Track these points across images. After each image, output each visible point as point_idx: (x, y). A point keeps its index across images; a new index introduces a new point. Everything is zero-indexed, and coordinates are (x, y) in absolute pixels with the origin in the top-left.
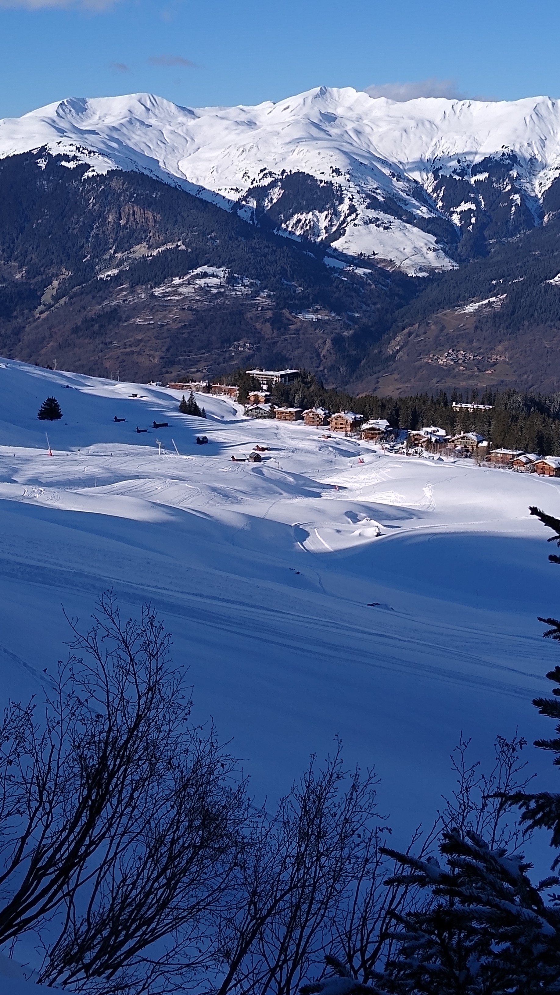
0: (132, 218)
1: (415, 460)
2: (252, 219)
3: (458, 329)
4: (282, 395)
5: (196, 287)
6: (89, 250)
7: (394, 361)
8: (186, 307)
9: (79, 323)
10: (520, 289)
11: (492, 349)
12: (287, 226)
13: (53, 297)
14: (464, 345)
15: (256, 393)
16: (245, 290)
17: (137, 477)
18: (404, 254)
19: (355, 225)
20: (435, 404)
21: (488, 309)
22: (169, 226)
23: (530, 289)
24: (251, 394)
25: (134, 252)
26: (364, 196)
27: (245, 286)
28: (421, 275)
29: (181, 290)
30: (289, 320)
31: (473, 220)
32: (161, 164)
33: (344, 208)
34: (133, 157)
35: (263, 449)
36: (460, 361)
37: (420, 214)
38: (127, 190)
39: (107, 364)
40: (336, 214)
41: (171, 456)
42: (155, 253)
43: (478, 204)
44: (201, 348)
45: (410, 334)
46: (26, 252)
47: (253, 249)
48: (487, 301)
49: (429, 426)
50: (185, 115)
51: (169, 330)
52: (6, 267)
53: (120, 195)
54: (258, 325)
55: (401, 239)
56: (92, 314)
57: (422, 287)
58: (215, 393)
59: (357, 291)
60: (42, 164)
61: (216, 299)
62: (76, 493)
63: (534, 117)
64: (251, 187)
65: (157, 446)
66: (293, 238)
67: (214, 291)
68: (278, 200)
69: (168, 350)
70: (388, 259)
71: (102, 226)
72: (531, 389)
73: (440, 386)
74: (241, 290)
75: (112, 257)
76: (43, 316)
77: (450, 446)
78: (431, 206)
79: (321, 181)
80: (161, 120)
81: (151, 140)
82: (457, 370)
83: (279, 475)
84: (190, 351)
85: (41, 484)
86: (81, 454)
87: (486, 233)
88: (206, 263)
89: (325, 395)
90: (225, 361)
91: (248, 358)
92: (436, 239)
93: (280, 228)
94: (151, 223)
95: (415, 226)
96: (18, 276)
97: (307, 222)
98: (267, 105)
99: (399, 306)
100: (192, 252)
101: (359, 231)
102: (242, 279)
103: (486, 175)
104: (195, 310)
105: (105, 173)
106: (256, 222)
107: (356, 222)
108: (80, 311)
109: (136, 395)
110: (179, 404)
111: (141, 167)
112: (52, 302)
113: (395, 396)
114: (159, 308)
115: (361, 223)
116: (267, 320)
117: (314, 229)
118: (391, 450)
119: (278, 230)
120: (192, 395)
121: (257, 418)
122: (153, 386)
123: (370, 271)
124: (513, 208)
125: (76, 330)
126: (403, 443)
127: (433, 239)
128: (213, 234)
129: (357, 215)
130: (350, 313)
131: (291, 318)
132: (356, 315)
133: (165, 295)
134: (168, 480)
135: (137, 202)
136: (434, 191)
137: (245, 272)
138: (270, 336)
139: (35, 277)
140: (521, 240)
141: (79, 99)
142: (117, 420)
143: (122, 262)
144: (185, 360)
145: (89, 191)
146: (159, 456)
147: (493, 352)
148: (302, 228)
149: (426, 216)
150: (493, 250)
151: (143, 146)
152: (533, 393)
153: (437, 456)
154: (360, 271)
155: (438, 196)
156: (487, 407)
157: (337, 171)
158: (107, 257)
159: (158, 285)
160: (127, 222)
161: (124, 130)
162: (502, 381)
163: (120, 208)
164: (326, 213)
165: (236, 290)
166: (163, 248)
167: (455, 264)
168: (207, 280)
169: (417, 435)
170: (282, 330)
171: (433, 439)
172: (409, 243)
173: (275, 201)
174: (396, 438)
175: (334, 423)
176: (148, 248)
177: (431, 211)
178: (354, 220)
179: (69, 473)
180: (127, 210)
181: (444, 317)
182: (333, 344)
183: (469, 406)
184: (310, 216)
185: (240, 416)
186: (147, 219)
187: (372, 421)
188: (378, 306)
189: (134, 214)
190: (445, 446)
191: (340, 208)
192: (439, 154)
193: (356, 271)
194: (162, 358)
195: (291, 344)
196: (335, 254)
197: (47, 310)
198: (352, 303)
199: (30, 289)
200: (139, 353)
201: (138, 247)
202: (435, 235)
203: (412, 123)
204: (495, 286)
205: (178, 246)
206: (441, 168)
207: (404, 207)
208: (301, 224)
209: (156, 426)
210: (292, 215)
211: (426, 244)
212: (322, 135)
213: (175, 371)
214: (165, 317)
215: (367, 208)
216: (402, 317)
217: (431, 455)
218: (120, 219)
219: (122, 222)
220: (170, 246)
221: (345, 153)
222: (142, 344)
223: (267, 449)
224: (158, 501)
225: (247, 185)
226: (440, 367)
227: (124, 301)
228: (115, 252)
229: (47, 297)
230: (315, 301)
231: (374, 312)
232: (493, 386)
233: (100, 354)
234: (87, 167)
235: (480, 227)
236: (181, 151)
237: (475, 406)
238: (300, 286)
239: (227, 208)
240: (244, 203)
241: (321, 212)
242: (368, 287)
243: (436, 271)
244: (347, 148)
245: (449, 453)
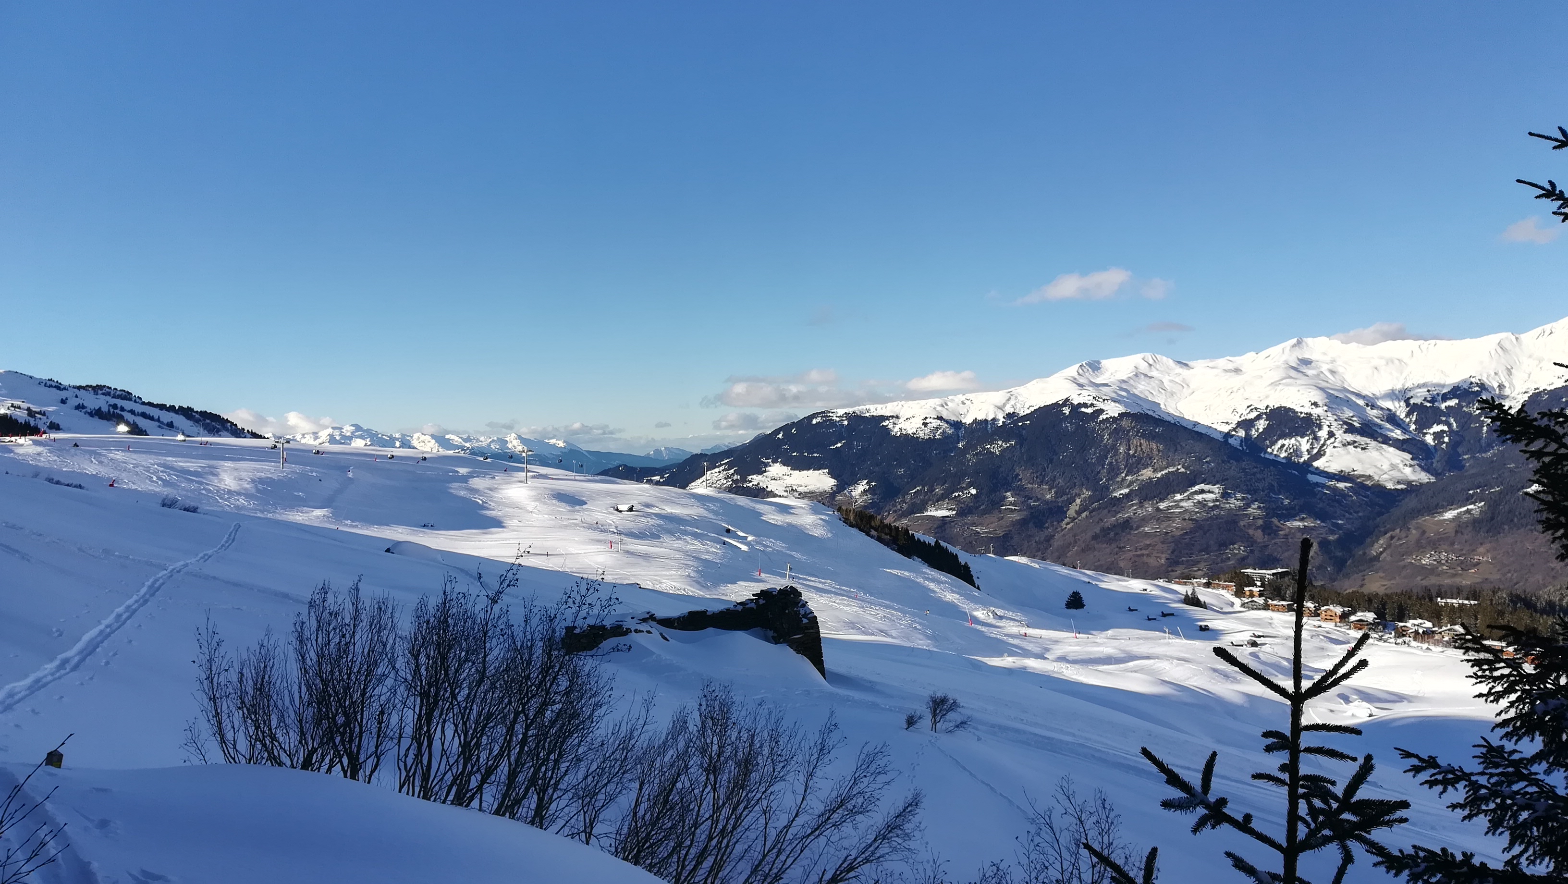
0: (1139, 449)
1: (1404, 648)
2: (1241, 445)
3: (1439, 533)
4: (1274, 590)
5: (1195, 501)
6: (1105, 474)
7: (1379, 561)
8: (1187, 518)
9: (1098, 532)
10: (1497, 498)
11: (1473, 550)
12: (1273, 450)
13: (1077, 512)
14: (1446, 547)
15: (1251, 588)
16: (1238, 503)
17: (1148, 658)
18: (1382, 470)
19: (1334, 447)
20: (1420, 599)
21: (1467, 516)
22: (1170, 454)
23: (1507, 498)
24: (1246, 589)
25: (1142, 475)
26: (1341, 423)
27: (1237, 500)
28: (1399, 487)
29: (1182, 504)
30: (1278, 527)
31: (1446, 439)
32: (1162, 406)
33: (1323, 434)
34: (1139, 402)
35: (1259, 637)
36: (1443, 562)
37: (1395, 436)
38: (1134, 427)
39: (1122, 564)
40: (1316, 438)
41: (1178, 640)
42: (1159, 475)
43: (1449, 425)
44: (1201, 551)
45: (1392, 538)
46: (1055, 477)
47: (1244, 470)
48: (1465, 509)
49: (1415, 619)
50: (1181, 367)
51: (1173, 536)
52: (1039, 489)
53: (1129, 431)
54: (1251, 532)
55: (1379, 458)
56: (1108, 525)
57: (1401, 497)
58: (1214, 588)
59: (1339, 502)
60: (1066, 411)
61: (1213, 510)
62: (1096, 670)
63: (1499, 350)
64: (1240, 420)
65: (1165, 632)
66: (1278, 459)
67: (1211, 504)
68: (1264, 429)
69: (1172, 552)
70: (1367, 474)
71: (1115, 455)
72: (1516, 586)
73: (1425, 583)
74: (1234, 503)
75: (1123, 480)
76: (1069, 526)
77: (1437, 637)
78: (1404, 429)
79: (1301, 413)
80: (1161, 372)
81: (1153, 388)
82: (1440, 569)
83: (1274, 659)
84: (1191, 554)
85: (1068, 661)
86: (1100, 637)
87: (1460, 450)
88: (1203, 481)
89: (1315, 591)
90: (1223, 561)
91: (1243, 559)
92: (1411, 456)
93: (1266, 452)
94: (1155, 452)
95: (1390, 445)
96: (1048, 496)
97: (1291, 446)
98: (1252, 354)
99: (1380, 514)
100: (1190, 473)
101: (1338, 452)
102: (1234, 494)
103: (1457, 401)
104: (1194, 520)
105: (1116, 415)
106: (1245, 448)
107: (1335, 444)
108: (1098, 522)
109: (1146, 590)
110: (1183, 597)
111: (1146, 409)
112: (1076, 516)
113: (1381, 591)
114: (1164, 519)
115: (1340, 445)
116: (1258, 528)
117: (1297, 452)
118: (1380, 639)
119: (1265, 454)
120: (1194, 590)
121: (1253, 609)
122: (1161, 582)
123: (1351, 485)
124: (1485, 428)
125: (1095, 537)
126: (1391, 634)
127: (1408, 456)
128: (1208, 459)
129: (1336, 438)
130: (1334, 521)
131: (1280, 525)
132: (1340, 522)
133: (1168, 508)
134: (1175, 661)
135: (1143, 436)
136: (1408, 415)
137: (1237, 488)
138: (1261, 541)
139: (1062, 496)
140: (1494, 455)
141: (1094, 361)
142: (1130, 610)
143: (1131, 483)
144: (1187, 561)
145: (1103, 430)
146: (1167, 641)
147: (1475, 553)
148: (1286, 451)
149: (1401, 438)
150: (1468, 464)
151: (1147, 393)
152: (1519, 590)
153: (1425, 646)
154: (1341, 485)
155: (1411, 420)
156: (1473, 602)
157: (1315, 404)
158: (1119, 479)
159: (1162, 500)
160: (1136, 452)
161: (1132, 382)
162: (1486, 579)
163: (1129, 441)
164: (1307, 438)
165: (1230, 503)
166: (1166, 471)
167: (1431, 477)
168: (1204, 496)
169: (1405, 626)
170: (1272, 535)
171: (1421, 631)
172: (1385, 460)
173: (1261, 430)
174: (1384, 629)
175: (1323, 615)
176: (1153, 472)
177: (1405, 433)
178: (1333, 443)
179: (1091, 653)
180: (1135, 442)
181: (1424, 523)
182: (1319, 547)
183: (1454, 601)
184: (1293, 441)
185: (1238, 606)
186: (1152, 449)
187: (1359, 614)
188: (1360, 514)
189: (1141, 445)
190: (1433, 637)
191: (1320, 434)
192: (1409, 385)
193: (1338, 485)
194: (1167, 559)
195: (1281, 547)
196: (1317, 472)
197: (1072, 522)
198: (1336, 512)
199: (1058, 506)
200: (1148, 555)
201: (1145, 471)
202: (1409, 452)
203: (1383, 362)
204: (1472, 496)
205: (1178, 469)
206: (1412, 397)
207: (1379, 431)
208: (1285, 448)
209: (1164, 615)
210: (1276, 441)
211: (1402, 461)
212: (1300, 375)
213: (1179, 570)
214: (1169, 526)
215: (1345, 432)
216: (1384, 523)
217: (1419, 644)
218: (1130, 449)
219: (1131, 452)
220: (1171, 469)
221: (1322, 389)
222: (1151, 548)
223: (1263, 636)
224: (1167, 679)
225: (1236, 419)
226: (1423, 567)
227: (1134, 514)
228: (1126, 476)
229: (1072, 511)
230: (1301, 511)
231: (1356, 519)
232: (1478, 583)
233: (1116, 556)
234: (1101, 411)
235: (1453, 445)
236: (1179, 395)
237: (1461, 602)
238: (1287, 499)
239: (1219, 437)
240: (1233, 433)
241: (1302, 437)
242: (1350, 499)
243: (1414, 483)
244: (1323, 384)
245: (1437, 643)
